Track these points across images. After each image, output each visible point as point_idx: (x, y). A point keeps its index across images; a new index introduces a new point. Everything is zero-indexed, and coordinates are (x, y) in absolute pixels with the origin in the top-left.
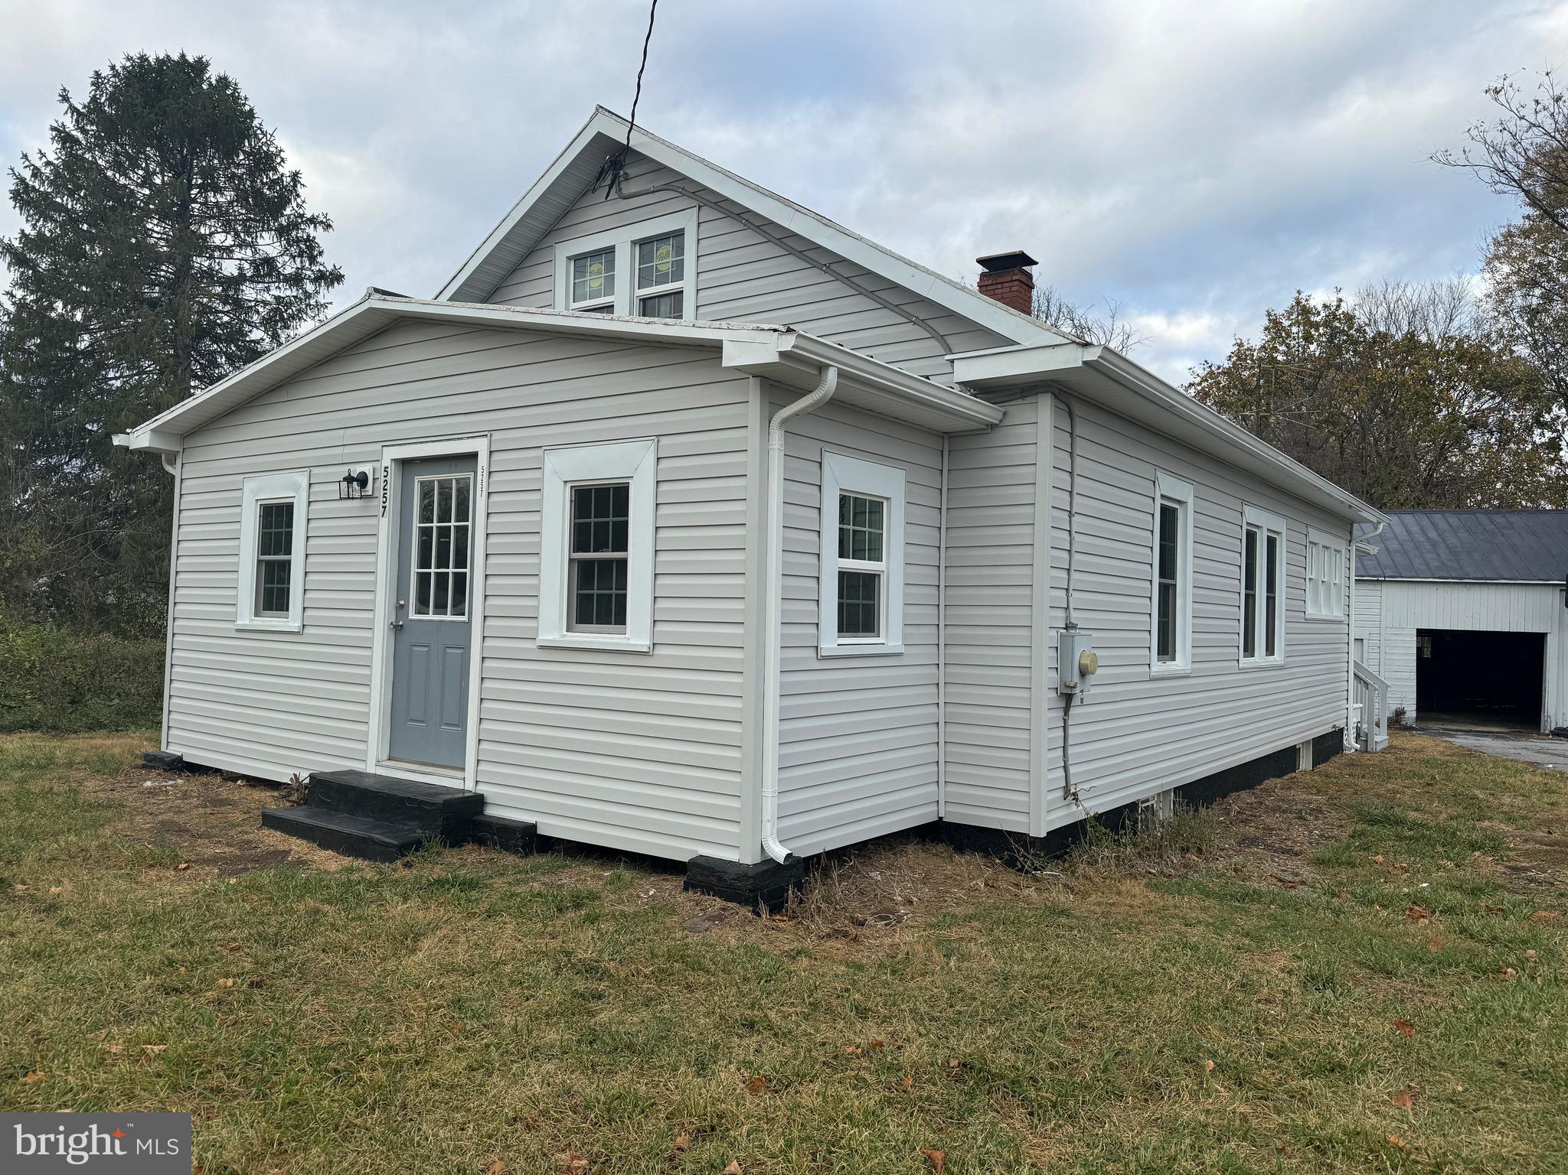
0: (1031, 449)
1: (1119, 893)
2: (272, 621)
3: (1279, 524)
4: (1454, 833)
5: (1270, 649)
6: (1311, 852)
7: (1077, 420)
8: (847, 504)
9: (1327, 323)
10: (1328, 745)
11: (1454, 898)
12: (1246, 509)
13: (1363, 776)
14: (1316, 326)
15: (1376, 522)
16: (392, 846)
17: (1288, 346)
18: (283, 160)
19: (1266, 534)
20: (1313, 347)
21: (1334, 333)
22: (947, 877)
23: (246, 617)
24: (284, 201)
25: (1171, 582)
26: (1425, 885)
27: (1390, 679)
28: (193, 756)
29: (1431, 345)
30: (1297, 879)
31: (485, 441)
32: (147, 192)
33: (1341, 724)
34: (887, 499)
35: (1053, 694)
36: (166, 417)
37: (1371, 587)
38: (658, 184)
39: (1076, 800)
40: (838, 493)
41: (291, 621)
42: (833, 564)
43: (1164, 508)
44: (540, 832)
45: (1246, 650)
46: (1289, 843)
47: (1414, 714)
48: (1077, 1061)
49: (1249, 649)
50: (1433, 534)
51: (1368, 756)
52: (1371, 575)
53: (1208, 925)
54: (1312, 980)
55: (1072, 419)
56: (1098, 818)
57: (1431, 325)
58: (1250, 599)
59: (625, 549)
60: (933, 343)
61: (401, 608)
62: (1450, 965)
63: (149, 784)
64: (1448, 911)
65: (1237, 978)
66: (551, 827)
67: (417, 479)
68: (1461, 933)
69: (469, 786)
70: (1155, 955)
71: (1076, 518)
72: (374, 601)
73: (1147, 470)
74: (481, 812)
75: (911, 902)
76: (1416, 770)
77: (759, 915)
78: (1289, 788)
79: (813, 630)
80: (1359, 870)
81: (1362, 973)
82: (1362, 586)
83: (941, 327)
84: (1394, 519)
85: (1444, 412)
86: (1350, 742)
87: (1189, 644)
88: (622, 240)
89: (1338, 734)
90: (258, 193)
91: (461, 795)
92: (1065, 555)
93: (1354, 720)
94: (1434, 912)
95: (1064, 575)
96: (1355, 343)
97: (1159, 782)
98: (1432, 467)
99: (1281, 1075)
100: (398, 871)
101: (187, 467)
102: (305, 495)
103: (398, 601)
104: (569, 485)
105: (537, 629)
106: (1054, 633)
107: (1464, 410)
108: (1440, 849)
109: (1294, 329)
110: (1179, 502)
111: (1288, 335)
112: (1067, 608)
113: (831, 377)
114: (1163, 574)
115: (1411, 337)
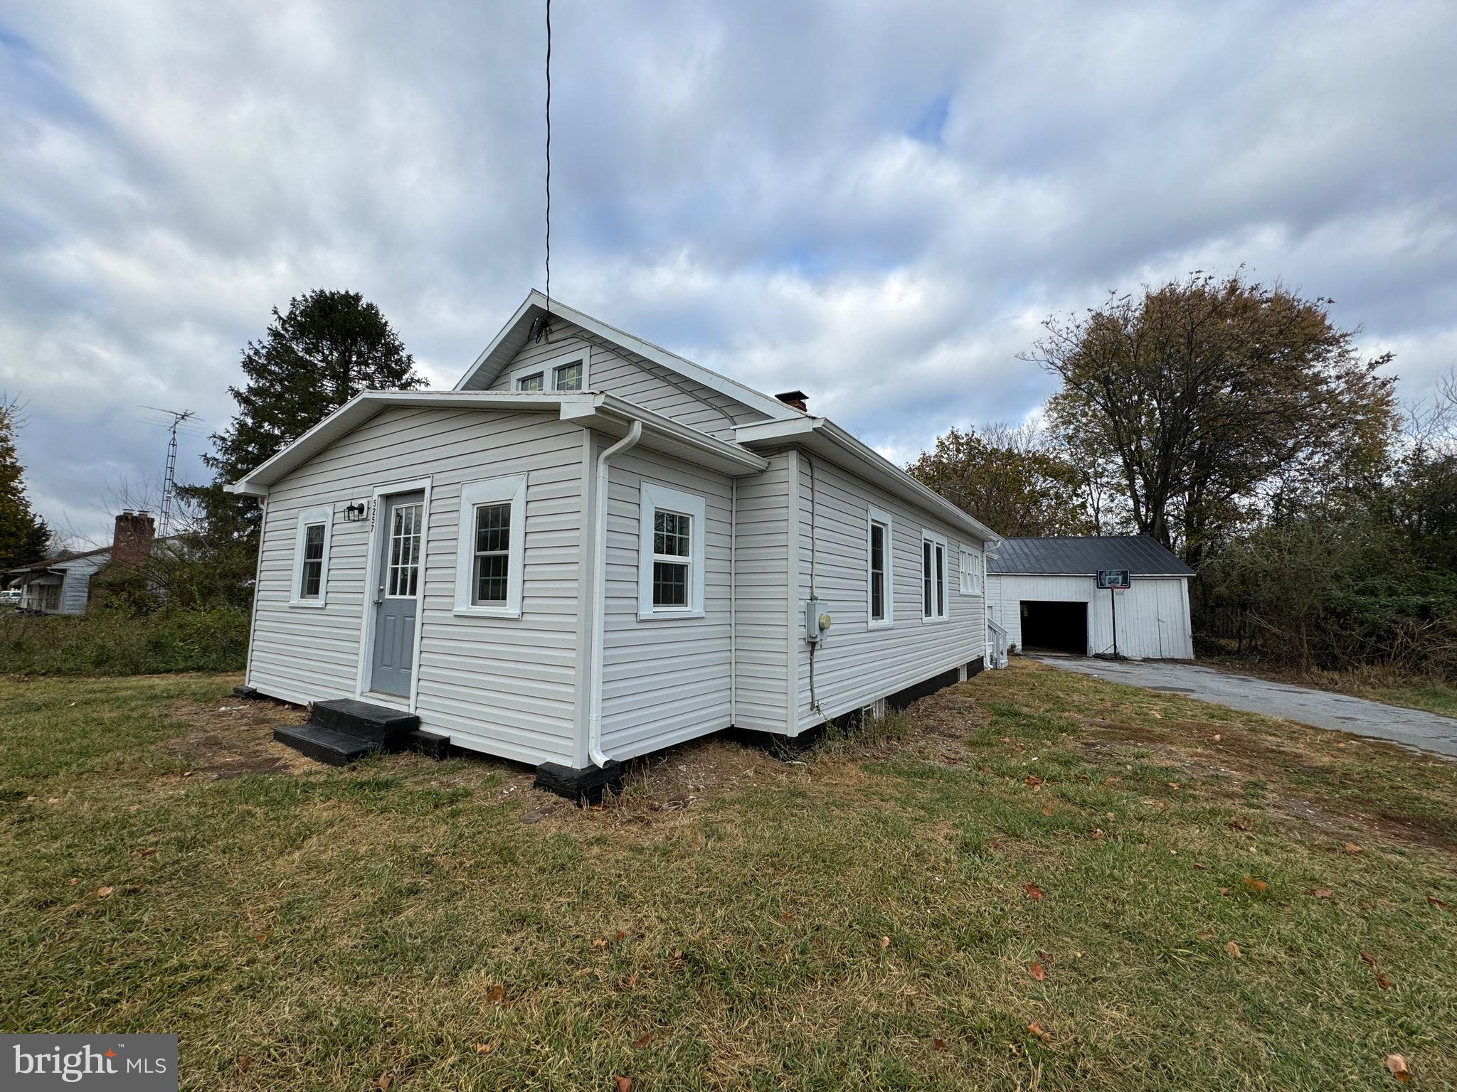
0: (785, 485)
1: (842, 775)
2: (311, 602)
3: (943, 540)
4: (1049, 722)
5: (940, 612)
6: (967, 736)
7: (815, 469)
8: (661, 518)
9: (967, 444)
10: (975, 667)
11: (1055, 769)
12: (924, 530)
13: (995, 685)
14: (962, 445)
15: (997, 542)
16: (343, 754)
17: (948, 454)
18: (403, 349)
19: (935, 546)
20: (961, 455)
21: (971, 448)
22: (732, 766)
23: (296, 600)
24: (404, 371)
25: (880, 572)
26: (1035, 759)
27: (1008, 628)
28: (263, 689)
29: (1019, 455)
30: (957, 757)
31: (429, 480)
32: (324, 365)
33: (982, 654)
34: (692, 516)
35: (803, 643)
36: (253, 473)
37: (995, 578)
38: (569, 334)
39: (819, 710)
40: (654, 510)
41: (318, 602)
42: (649, 558)
43: (873, 527)
44: (452, 743)
45: (926, 612)
46: (953, 730)
47: (1020, 647)
48: (782, 942)
49: (928, 612)
50: (1026, 550)
51: (998, 672)
52: (996, 571)
53: (897, 800)
54: (967, 848)
55: (811, 467)
56: (834, 721)
57: (1019, 445)
58: (928, 583)
59: (507, 548)
60: (726, 421)
61: (381, 591)
62: (1058, 827)
63: (223, 709)
64: (1052, 779)
65: (913, 848)
66: (459, 740)
67: (394, 507)
68: (1062, 797)
69: (412, 711)
70: (856, 830)
71: (816, 530)
72: (364, 587)
73: (862, 504)
74: (417, 729)
75: (698, 790)
76: (1024, 679)
77: (581, 807)
78: (954, 694)
79: (634, 601)
80: (995, 749)
81: (999, 837)
82: (990, 578)
83: (731, 412)
84: (1006, 542)
85: (1028, 489)
86: (988, 664)
87: (892, 609)
88: (547, 367)
89: (981, 660)
90: (389, 367)
91: (406, 717)
92: (810, 553)
93: (989, 651)
94: (1043, 780)
95: (809, 565)
96: (983, 454)
97: (873, 695)
98: (1023, 517)
99: (942, 947)
100: (344, 774)
101: (271, 506)
102: (330, 520)
103: (380, 586)
104: (476, 507)
105: (453, 604)
106: (802, 603)
107: (1038, 488)
108: (1042, 732)
109: (951, 446)
110: (883, 524)
111: (948, 449)
112: (812, 587)
113: (637, 429)
114: (874, 567)
115: (1010, 450)
